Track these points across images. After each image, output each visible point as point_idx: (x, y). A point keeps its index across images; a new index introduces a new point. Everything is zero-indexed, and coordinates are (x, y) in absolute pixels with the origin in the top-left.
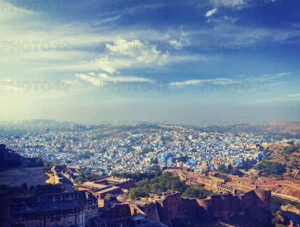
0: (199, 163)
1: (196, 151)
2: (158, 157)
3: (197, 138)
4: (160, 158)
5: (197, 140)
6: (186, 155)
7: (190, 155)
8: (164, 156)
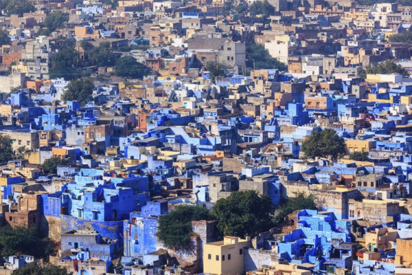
0: (371, 239)
1: (337, 149)
2: (53, 205)
3: (329, 49)
4: (66, 210)
5: (328, 63)
6: (268, 186)
7: (297, 178)
8: (98, 196)
